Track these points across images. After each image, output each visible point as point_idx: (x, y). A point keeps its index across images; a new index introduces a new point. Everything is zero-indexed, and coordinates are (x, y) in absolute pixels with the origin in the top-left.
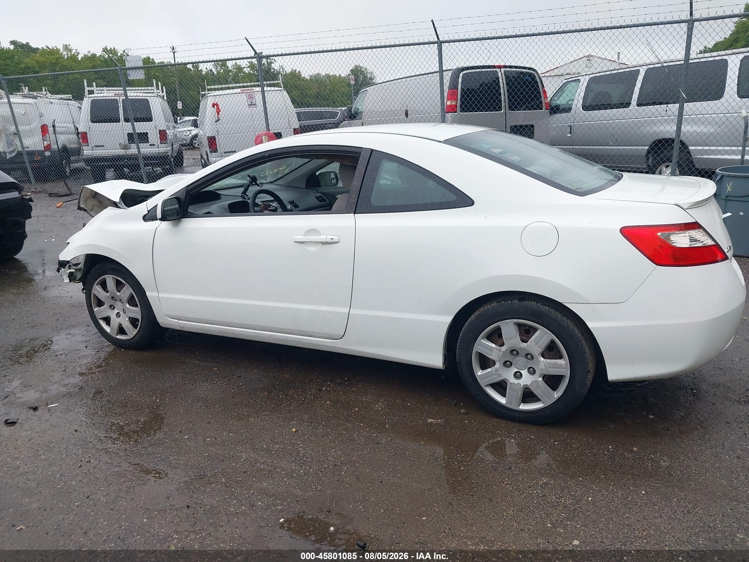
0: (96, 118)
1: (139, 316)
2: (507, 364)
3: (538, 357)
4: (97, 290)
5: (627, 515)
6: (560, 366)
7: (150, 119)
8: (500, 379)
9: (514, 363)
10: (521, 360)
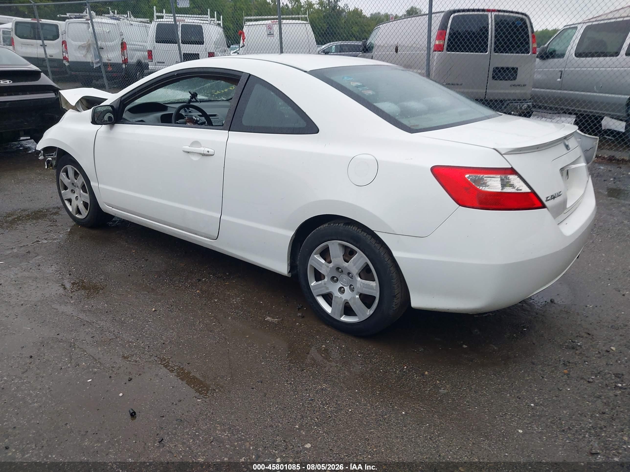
0: (159, 40)
1: (88, 201)
2: (334, 279)
3: (356, 276)
4: (63, 175)
5: (372, 430)
6: (371, 288)
7: (202, 43)
8: (328, 291)
9: (339, 279)
10: (345, 277)
